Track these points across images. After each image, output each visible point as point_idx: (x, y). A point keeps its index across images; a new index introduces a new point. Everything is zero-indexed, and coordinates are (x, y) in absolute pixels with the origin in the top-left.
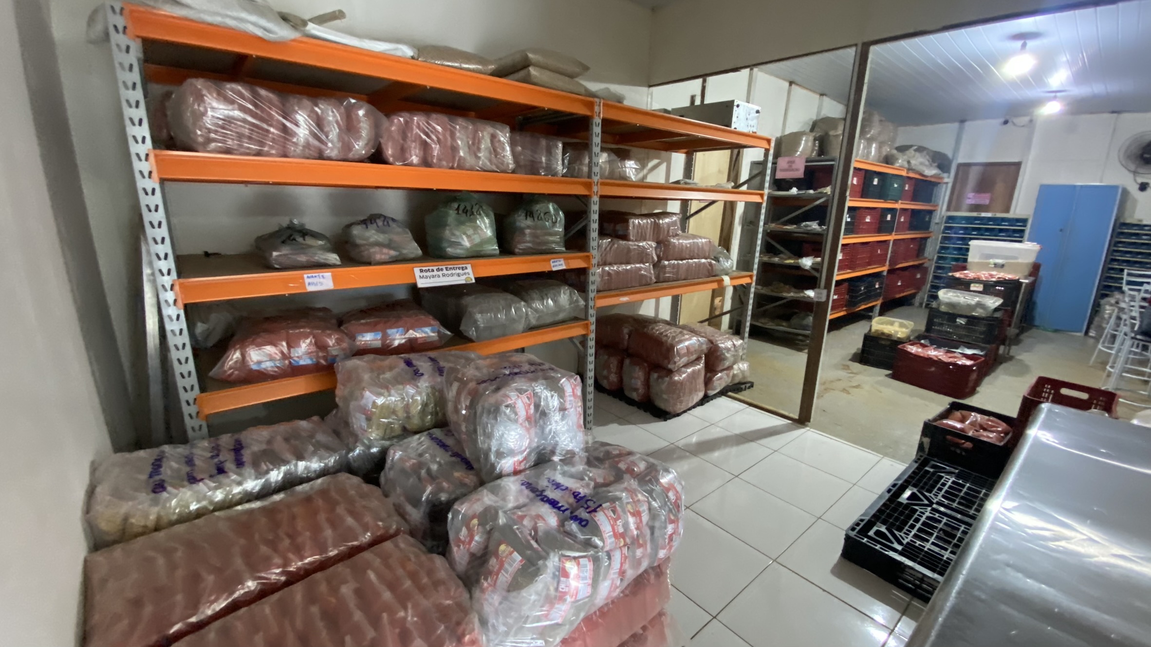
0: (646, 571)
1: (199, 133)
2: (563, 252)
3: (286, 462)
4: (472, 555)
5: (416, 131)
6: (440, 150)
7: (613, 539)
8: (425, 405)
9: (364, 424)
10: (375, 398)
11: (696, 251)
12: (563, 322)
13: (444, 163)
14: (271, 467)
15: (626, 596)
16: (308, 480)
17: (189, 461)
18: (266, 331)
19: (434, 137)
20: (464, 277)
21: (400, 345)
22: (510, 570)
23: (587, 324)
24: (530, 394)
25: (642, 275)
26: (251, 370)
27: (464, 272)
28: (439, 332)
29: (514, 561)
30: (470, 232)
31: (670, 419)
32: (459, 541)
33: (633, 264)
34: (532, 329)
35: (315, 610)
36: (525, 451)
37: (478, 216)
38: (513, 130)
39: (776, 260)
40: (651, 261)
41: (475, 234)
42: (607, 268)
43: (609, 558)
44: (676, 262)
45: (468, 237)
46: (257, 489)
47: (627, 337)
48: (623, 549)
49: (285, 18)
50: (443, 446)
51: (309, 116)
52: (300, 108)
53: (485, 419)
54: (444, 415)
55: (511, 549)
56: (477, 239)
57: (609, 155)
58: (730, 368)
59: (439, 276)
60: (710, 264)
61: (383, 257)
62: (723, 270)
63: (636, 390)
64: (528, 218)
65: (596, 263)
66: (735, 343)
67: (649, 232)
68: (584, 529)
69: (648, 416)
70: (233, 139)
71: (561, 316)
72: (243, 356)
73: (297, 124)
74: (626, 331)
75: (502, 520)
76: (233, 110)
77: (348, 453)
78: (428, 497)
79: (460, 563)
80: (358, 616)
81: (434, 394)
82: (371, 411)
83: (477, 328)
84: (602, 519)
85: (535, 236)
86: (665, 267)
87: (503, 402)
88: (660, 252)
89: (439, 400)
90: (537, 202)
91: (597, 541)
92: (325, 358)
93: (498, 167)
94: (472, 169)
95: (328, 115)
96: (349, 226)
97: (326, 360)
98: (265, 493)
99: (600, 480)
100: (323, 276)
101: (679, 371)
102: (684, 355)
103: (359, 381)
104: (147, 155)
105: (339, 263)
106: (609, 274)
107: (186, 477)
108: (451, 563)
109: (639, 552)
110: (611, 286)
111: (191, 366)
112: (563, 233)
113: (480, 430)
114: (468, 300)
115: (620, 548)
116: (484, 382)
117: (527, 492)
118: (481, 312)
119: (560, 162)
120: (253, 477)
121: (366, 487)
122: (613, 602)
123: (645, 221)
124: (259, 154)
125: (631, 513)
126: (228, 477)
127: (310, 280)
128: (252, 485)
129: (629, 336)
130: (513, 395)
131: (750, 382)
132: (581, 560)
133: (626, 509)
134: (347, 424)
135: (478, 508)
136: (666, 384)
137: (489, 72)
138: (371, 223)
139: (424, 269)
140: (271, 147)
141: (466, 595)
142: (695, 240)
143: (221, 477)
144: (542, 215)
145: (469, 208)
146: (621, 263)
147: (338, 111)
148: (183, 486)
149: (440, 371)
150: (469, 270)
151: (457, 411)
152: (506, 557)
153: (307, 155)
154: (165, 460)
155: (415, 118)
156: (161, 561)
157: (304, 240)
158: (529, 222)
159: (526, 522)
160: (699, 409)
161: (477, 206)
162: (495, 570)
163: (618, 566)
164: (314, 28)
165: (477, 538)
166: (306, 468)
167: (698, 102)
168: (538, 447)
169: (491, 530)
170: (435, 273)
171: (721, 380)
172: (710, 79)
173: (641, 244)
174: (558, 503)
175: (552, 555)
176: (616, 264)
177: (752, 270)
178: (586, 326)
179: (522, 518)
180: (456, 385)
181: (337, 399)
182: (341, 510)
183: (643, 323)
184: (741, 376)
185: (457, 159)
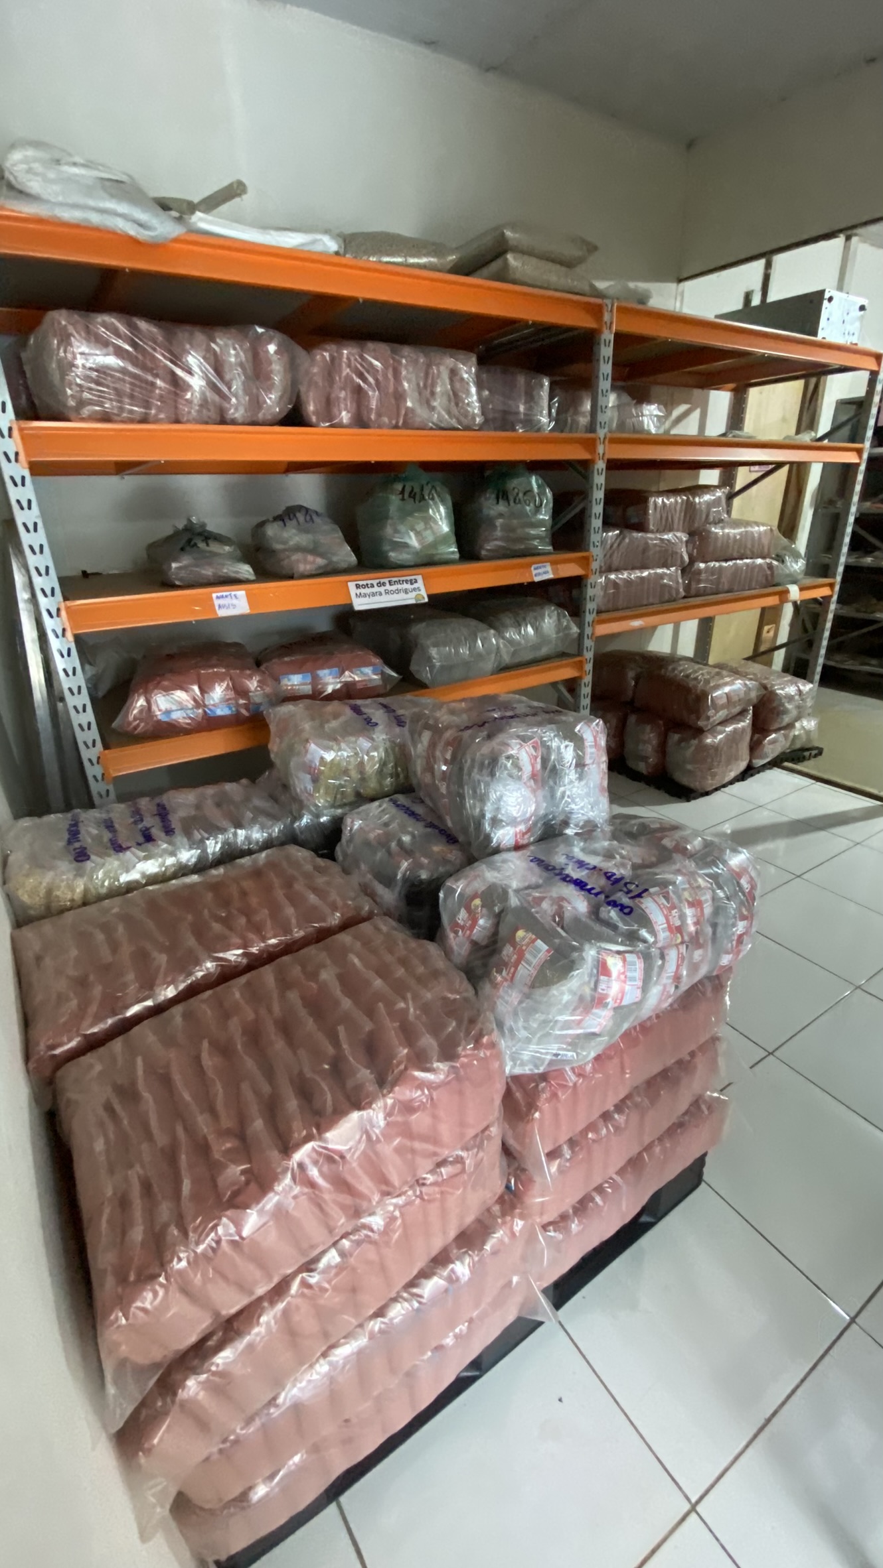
0: (700, 982)
1: (69, 392)
2: (549, 553)
3: (223, 830)
4: (474, 944)
5: (346, 371)
6: (380, 400)
7: (668, 933)
8: (383, 764)
9: (310, 787)
10: (322, 752)
11: (749, 546)
12: (547, 659)
13: (386, 420)
14: (206, 835)
15: (676, 1010)
16: (250, 852)
17: (109, 825)
18: (172, 671)
19: (371, 380)
20: (413, 594)
21: (334, 691)
22: (534, 961)
23: (581, 662)
24: (537, 743)
25: (665, 585)
26: (159, 722)
27: (413, 587)
28: (383, 673)
29: (539, 951)
30: (420, 526)
31: (695, 798)
32: (455, 926)
33: (652, 568)
34: (504, 669)
35: (293, 996)
36: (530, 819)
37: (431, 502)
38: (483, 362)
39: (869, 560)
40: (679, 562)
41: (426, 529)
42: (613, 576)
43: (662, 957)
44: (717, 564)
45: (418, 534)
46: (194, 860)
47: (633, 683)
48: (680, 947)
49: (164, 205)
50: (412, 814)
51: (204, 358)
52: (192, 347)
53: (476, 775)
54: (407, 777)
55: (531, 936)
56: (429, 538)
57: (619, 397)
58: (790, 726)
59: (381, 594)
60: (770, 566)
61: (308, 567)
62: (790, 575)
63: (644, 759)
64: (501, 502)
65: (598, 567)
66: (802, 688)
67: (678, 517)
68: (627, 918)
69: (663, 795)
70: (111, 400)
71: (544, 651)
72: (148, 701)
73: (190, 372)
74: (631, 674)
75: (514, 901)
76: (108, 355)
77: (293, 822)
78: (404, 875)
79: (459, 954)
80: (347, 1003)
81: (393, 750)
82: (319, 769)
83: (432, 667)
84: (652, 907)
85: (508, 529)
86: (699, 572)
87: (501, 752)
88: (693, 549)
89: (400, 757)
90: (516, 475)
91: (644, 933)
92: (246, 707)
93: (459, 422)
94: (422, 428)
95: (229, 354)
96: (262, 524)
97: (247, 709)
98: (200, 867)
99: (638, 861)
100: (235, 596)
101: (713, 731)
102: (723, 707)
103: (298, 732)
104: (10, 429)
105: (252, 577)
106: (615, 584)
107: (109, 845)
108: (447, 953)
109: (698, 954)
110: (616, 607)
111: (89, 716)
112: (551, 522)
113: (468, 791)
114: (418, 629)
115: (677, 945)
116: (467, 728)
117: (537, 869)
118: (436, 645)
119: (545, 412)
120: (187, 847)
121: (321, 862)
122: (658, 1016)
123: (672, 500)
124: (144, 420)
125: (689, 903)
126: (159, 846)
127: (221, 602)
128: (187, 856)
129: (636, 683)
130: (514, 742)
131: (817, 748)
132: (627, 955)
133: (683, 898)
134: (286, 787)
135: (479, 886)
136: (693, 748)
137: (448, 267)
138: (290, 519)
139: (361, 583)
140: (159, 409)
141: (470, 993)
142: (749, 529)
143: (149, 845)
144: (521, 495)
145: (417, 490)
146: (633, 568)
147: (241, 347)
148: (109, 856)
149: (400, 722)
150: (420, 584)
151: (430, 768)
152: (528, 945)
153: (206, 419)
154: (80, 825)
155: (345, 352)
156: (100, 937)
157: (208, 545)
158: (502, 507)
159: (545, 905)
160: (738, 785)
161: (430, 485)
162: (513, 960)
163: (674, 968)
164: (201, 219)
165: (481, 922)
166: (247, 838)
167: (756, 301)
168: (546, 815)
169: (501, 912)
170: (376, 589)
171: (774, 743)
172: (780, 259)
173: (666, 537)
174: (586, 884)
175: (587, 946)
176: (626, 569)
177: (834, 576)
178: (580, 666)
179: (542, 899)
180: (426, 736)
181: (272, 756)
182: (299, 886)
183: (657, 664)
184: (804, 738)
185: (403, 412)
